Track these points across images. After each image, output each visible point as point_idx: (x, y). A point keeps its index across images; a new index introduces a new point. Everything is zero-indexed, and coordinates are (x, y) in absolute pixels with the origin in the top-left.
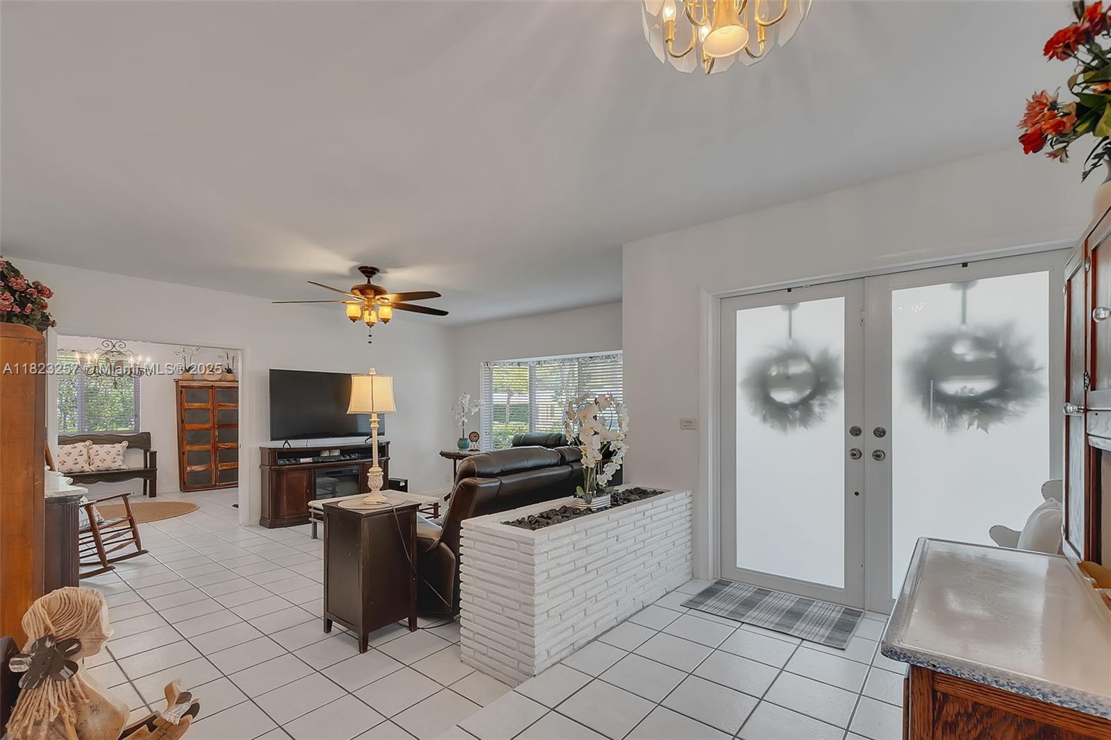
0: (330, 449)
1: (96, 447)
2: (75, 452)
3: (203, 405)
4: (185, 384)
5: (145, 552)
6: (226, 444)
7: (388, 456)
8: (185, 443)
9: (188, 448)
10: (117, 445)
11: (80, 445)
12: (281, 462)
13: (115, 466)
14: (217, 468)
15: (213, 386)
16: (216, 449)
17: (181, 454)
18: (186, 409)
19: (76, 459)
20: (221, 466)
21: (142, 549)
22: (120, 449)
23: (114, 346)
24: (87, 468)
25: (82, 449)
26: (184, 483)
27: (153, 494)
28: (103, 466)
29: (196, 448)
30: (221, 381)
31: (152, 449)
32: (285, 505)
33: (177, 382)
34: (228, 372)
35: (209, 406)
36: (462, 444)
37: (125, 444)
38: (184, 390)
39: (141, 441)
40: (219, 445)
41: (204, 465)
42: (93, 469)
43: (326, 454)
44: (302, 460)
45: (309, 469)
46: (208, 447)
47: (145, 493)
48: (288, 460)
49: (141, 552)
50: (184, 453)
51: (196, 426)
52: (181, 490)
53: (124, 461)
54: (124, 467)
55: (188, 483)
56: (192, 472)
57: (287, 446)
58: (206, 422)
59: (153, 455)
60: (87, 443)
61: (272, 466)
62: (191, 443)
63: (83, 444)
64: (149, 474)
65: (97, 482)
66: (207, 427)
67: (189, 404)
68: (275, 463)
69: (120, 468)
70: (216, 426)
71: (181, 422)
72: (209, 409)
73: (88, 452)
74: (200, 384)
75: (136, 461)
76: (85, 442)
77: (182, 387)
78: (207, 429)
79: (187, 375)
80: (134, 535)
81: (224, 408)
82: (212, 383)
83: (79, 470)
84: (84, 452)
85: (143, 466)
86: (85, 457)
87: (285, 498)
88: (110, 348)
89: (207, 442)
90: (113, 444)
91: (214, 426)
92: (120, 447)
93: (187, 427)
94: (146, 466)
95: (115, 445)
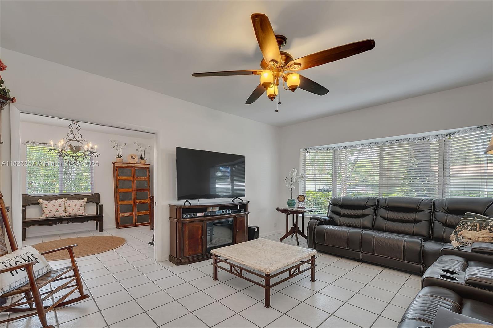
0: (214, 206)
1: (69, 202)
2: (57, 205)
3: (128, 178)
4: (118, 165)
5: (86, 297)
6: (141, 201)
7: (248, 211)
8: (118, 200)
9: (120, 203)
10: (81, 201)
11: (59, 201)
12: (185, 216)
13: (79, 213)
14: (136, 215)
15: (133, 166)
16: (135, 203)
17: (116, 206)
18: (119, 180)
19: (57, 209)
20: (138, 213)
21: (84, 294)
22: (83, 203)
23: (75, 137)
24: (64, 214)
25: (61, 203)
26: (118, 224)
27: (101, 230)
28: (73, 213)
29: (125, 203)
30: (137, 164)
31: (101, 203)
32: (187, 248)
33: (114, 164)
34: (142, 159)
35: (132, 178)
36: (291, 203)
37: (85, 200)
38: (117, 168)
39: (94, 199)
40: (137, 201)
41: (130, 213)
42: (67, 215)
43: (210, 210)
44: (199, 214)
45: (203, 221)
46: (131, 202)
47: (97, 229)
48: (189, 215)
49: (83, 297)
50: (118, 206)
51: (124, 190)
52: (116, 227)
53: (84, 210)
54: (84, 214)
55: (120, 224)
56: (122, 217)
57: (187, 204)
58: (129, 188)
59: (101, 206)
60: (64, 199)
61: (178, 219)
62: (121, 200)
63: (62, 200)
64: (98, 218)
65: (69, 223)
66: (130, 190)
67: (121, 177)
68: (181, 217)
69: (82, 214)
70: (135, 190)
71: (116, 187)
72: (132, 180)
73: (64, 204)
74: (127, 165)
75: (92, 210)
76: (62, 199)
77: (117, 167)
78: (130, 192)
79: (119, 160)
80: (77, 282)
81: (139, 180)
82: (133, 165)
83: (59, 216)
84: (62, 204)
85: (95, 213)
86: (63, 208)
87: (187, 242)
88: (72, 138)
89: (130, 200)
90: (78, 200)
91: (134, 190)
92: (82, 202)
93: (120, 190)
94: (97, 214)
95: (79, 201)
